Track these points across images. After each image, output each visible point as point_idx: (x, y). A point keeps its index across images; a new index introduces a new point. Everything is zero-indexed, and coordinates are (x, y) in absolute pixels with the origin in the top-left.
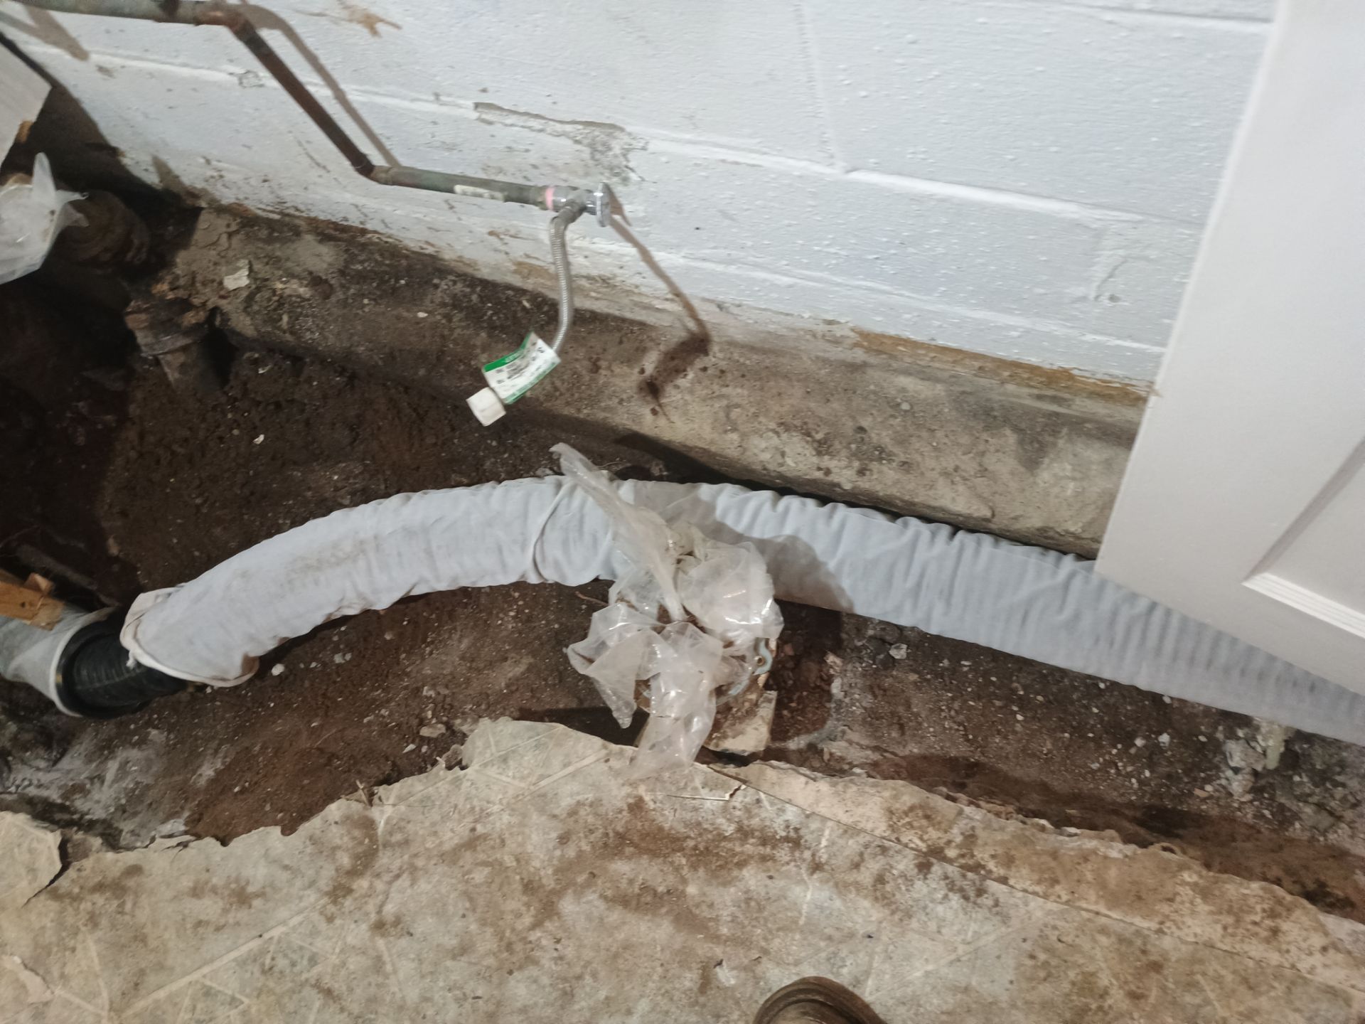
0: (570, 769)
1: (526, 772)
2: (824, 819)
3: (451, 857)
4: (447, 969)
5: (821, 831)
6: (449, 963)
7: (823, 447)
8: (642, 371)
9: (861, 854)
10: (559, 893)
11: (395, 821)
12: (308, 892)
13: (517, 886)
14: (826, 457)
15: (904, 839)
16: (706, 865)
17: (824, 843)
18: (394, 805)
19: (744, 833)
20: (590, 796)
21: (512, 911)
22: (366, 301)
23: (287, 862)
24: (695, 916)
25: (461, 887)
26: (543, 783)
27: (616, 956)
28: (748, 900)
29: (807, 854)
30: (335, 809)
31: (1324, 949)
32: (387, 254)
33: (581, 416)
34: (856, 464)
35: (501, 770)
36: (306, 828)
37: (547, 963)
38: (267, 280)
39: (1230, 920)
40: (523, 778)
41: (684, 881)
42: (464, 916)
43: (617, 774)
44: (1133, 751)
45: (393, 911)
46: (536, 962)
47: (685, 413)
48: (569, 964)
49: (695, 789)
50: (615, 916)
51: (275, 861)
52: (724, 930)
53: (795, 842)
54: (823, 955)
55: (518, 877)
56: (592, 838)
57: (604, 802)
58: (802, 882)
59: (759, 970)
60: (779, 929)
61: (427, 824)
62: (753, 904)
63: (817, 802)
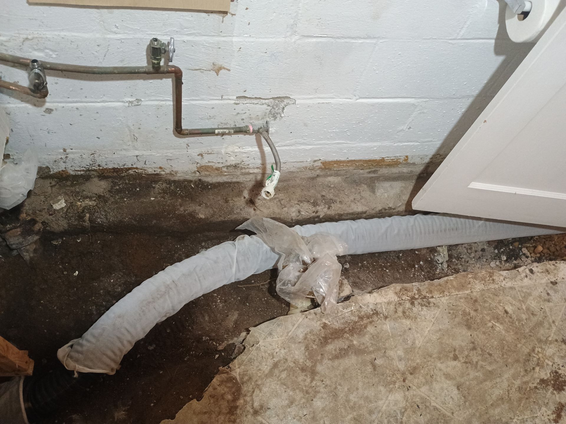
0: (296, 326)
1: (281, 334)
2: (381, 303)
3: (270, 374)
4: (289, 412)
5: (382, 307)
6: (289, 410)
7: (315, 204)
8: (245, 198)
9: (395, 308)
10: (314, 366)
11: (242, 373)
12: (219, 417)
13: (299, 371)
14: (317, 207)
15: (403, 299)
16: (355, 333)
17: (384, 310)
18: (239, 368)
19: (361, 318)
20: (308, 330)
21: (302, 380)
22: (125, 199)
23: (205, 411)
24: (360, 350)
25: (279, 383)
26: (289, 334)
27: (343, 375)
28: (373, 336)
29: (381, 315)
30: (216, 381)
31: (504, 279)
32: (132, 179)
33: (226, 219)
34: (327, 206)
35: (272, 338)
36: (206, 395)
37: (322, 390)
38: (72, 203)
39: (484, 282)
40: (281, 336)
41: (352, 341)
42: (285, 391)
43: (313, 319)
44: (416, 269)
45: (258, 405)
46: (319, 392)
47: (266, 207)
48: (330, 386)
49: (341, 311)
50: (336, 362)
51: (199, 413)
52: (371, 349)
53: (376, 313)
54: (401, 341)
55: (298, 368)
56: (316, 343)
57: (314, 330)
58: (384, 324)
59: (387, 354)
60: (386, 341)
61: (255, 368)
62: (375, 337)
63: (376, 299)
